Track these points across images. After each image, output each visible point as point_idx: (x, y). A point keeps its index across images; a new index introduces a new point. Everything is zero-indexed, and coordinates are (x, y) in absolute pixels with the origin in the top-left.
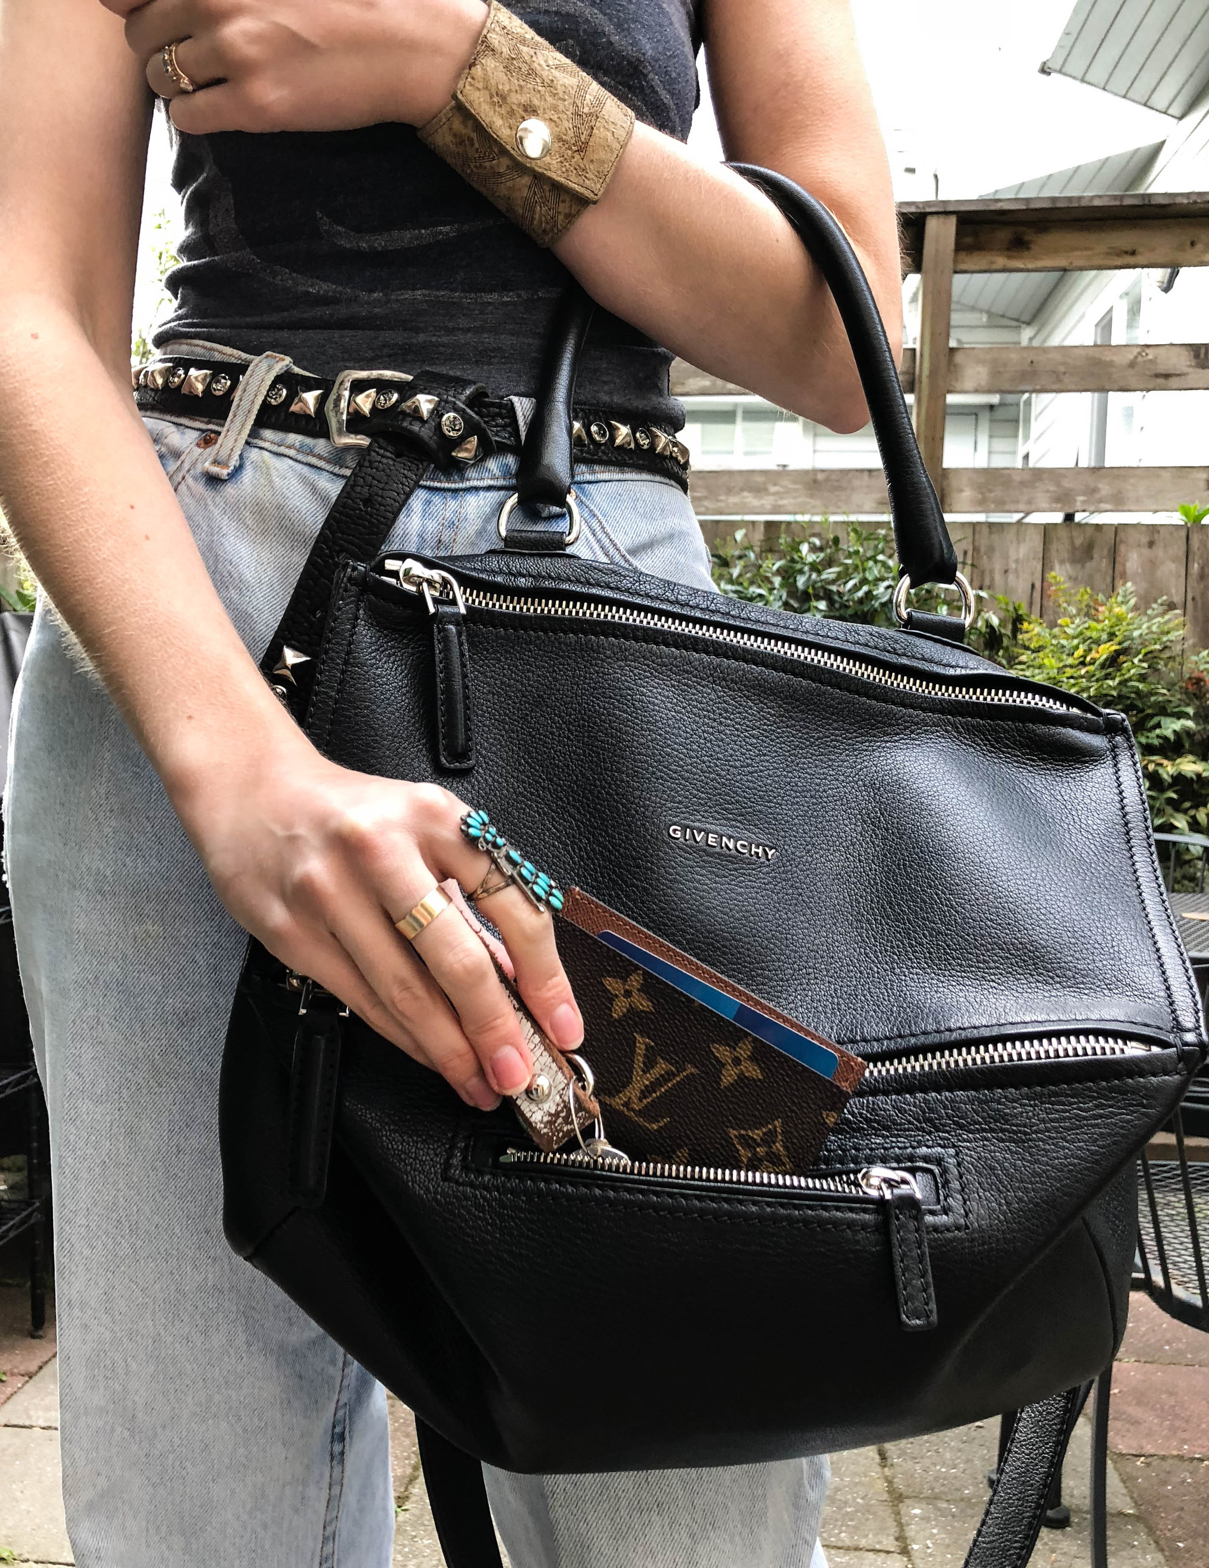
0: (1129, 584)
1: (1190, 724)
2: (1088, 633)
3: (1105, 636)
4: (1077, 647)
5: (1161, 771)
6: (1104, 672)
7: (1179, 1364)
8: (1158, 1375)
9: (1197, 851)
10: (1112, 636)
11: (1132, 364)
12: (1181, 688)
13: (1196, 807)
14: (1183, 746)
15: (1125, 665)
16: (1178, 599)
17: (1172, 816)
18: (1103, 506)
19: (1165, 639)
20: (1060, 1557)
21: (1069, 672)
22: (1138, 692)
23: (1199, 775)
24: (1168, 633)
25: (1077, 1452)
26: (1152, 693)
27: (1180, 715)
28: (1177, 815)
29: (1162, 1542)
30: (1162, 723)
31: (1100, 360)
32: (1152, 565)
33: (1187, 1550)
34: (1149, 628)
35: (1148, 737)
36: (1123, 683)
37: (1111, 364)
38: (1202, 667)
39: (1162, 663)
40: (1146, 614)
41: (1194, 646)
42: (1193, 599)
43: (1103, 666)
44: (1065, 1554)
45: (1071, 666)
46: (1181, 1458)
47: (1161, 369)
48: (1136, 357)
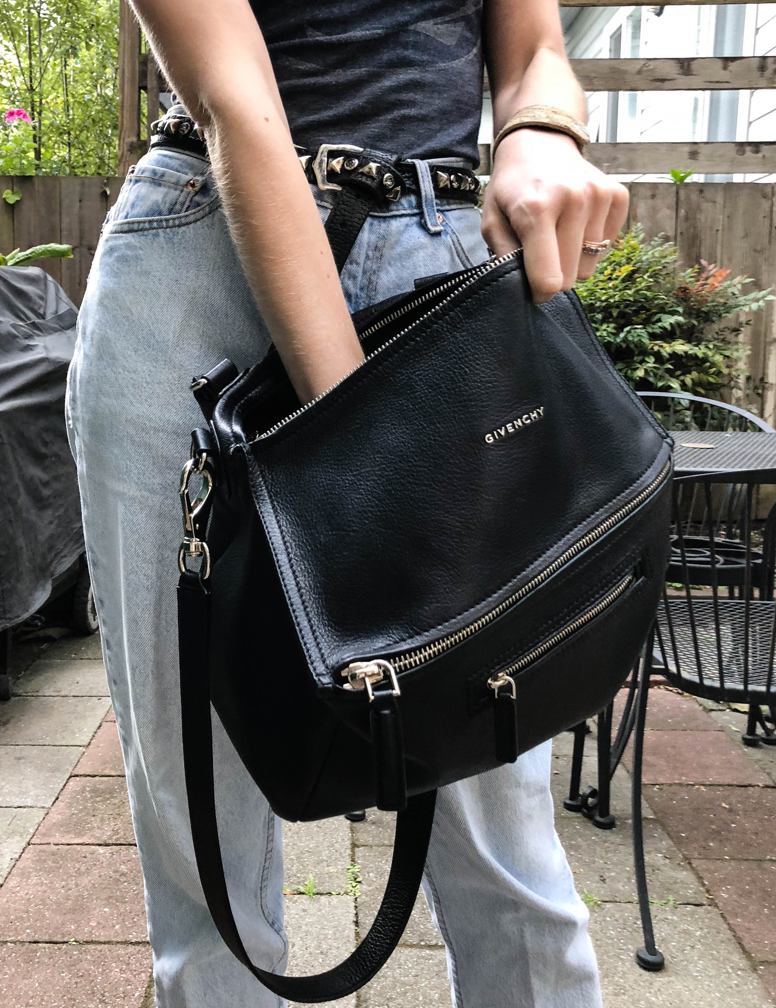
0: (639, 224)
1: (681, 319)
2: (613, 259)
3: (624, 260)
4: (606, 269)
5: (662, 350)
6: (624, 285)
7: (678, 730)
8: (666, 737)
9: (685, 403)
10: (629, 260)
11: (639, 72)
12: (674, 294)
13: (684, 374)
14: (675, 334)
15: (638, 280)
16: (671, 233)
17: (669, 380)
18: (621, 170)
19: (663, 261)
20: (610, 845)
21: (601, 285)
22: (646, 297)
23: (686, 353)
24: (665, 257)
25: (618, 785)
26: (655, 298)
27: (674, 313)
28: (673, 380)
29: (672, 834)
30: (662, 318)
31: (619, 69)
32: (654, 211)
33: (687, 838)
34: (653, 254)
35: (653, 328)
36: (637, 292)
37: (625, 72)
38: (688, 280)
39: (661, 278)
40: (650, 245)
41: (682, 266)
42: (681, 233)
43: (623, 281)
44: (613, 843)
45: (602, 281)
46: (680, 785)
47: (658, 75)
48: (642, 67)
